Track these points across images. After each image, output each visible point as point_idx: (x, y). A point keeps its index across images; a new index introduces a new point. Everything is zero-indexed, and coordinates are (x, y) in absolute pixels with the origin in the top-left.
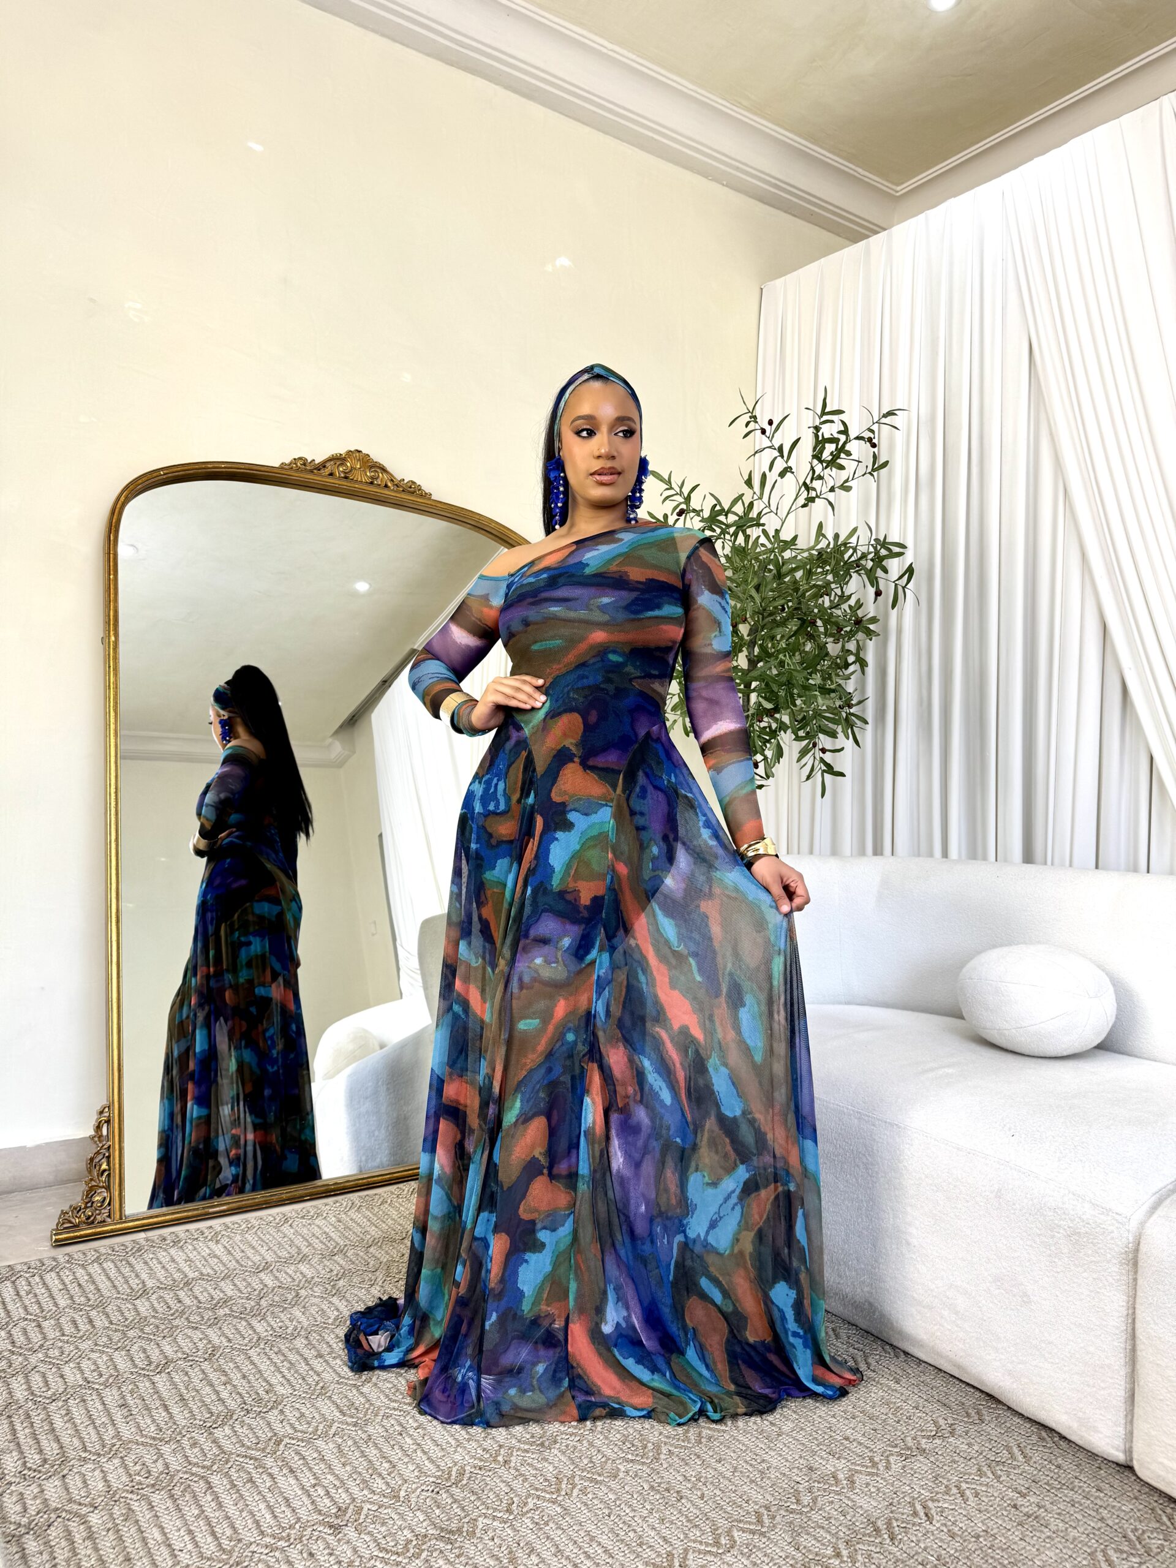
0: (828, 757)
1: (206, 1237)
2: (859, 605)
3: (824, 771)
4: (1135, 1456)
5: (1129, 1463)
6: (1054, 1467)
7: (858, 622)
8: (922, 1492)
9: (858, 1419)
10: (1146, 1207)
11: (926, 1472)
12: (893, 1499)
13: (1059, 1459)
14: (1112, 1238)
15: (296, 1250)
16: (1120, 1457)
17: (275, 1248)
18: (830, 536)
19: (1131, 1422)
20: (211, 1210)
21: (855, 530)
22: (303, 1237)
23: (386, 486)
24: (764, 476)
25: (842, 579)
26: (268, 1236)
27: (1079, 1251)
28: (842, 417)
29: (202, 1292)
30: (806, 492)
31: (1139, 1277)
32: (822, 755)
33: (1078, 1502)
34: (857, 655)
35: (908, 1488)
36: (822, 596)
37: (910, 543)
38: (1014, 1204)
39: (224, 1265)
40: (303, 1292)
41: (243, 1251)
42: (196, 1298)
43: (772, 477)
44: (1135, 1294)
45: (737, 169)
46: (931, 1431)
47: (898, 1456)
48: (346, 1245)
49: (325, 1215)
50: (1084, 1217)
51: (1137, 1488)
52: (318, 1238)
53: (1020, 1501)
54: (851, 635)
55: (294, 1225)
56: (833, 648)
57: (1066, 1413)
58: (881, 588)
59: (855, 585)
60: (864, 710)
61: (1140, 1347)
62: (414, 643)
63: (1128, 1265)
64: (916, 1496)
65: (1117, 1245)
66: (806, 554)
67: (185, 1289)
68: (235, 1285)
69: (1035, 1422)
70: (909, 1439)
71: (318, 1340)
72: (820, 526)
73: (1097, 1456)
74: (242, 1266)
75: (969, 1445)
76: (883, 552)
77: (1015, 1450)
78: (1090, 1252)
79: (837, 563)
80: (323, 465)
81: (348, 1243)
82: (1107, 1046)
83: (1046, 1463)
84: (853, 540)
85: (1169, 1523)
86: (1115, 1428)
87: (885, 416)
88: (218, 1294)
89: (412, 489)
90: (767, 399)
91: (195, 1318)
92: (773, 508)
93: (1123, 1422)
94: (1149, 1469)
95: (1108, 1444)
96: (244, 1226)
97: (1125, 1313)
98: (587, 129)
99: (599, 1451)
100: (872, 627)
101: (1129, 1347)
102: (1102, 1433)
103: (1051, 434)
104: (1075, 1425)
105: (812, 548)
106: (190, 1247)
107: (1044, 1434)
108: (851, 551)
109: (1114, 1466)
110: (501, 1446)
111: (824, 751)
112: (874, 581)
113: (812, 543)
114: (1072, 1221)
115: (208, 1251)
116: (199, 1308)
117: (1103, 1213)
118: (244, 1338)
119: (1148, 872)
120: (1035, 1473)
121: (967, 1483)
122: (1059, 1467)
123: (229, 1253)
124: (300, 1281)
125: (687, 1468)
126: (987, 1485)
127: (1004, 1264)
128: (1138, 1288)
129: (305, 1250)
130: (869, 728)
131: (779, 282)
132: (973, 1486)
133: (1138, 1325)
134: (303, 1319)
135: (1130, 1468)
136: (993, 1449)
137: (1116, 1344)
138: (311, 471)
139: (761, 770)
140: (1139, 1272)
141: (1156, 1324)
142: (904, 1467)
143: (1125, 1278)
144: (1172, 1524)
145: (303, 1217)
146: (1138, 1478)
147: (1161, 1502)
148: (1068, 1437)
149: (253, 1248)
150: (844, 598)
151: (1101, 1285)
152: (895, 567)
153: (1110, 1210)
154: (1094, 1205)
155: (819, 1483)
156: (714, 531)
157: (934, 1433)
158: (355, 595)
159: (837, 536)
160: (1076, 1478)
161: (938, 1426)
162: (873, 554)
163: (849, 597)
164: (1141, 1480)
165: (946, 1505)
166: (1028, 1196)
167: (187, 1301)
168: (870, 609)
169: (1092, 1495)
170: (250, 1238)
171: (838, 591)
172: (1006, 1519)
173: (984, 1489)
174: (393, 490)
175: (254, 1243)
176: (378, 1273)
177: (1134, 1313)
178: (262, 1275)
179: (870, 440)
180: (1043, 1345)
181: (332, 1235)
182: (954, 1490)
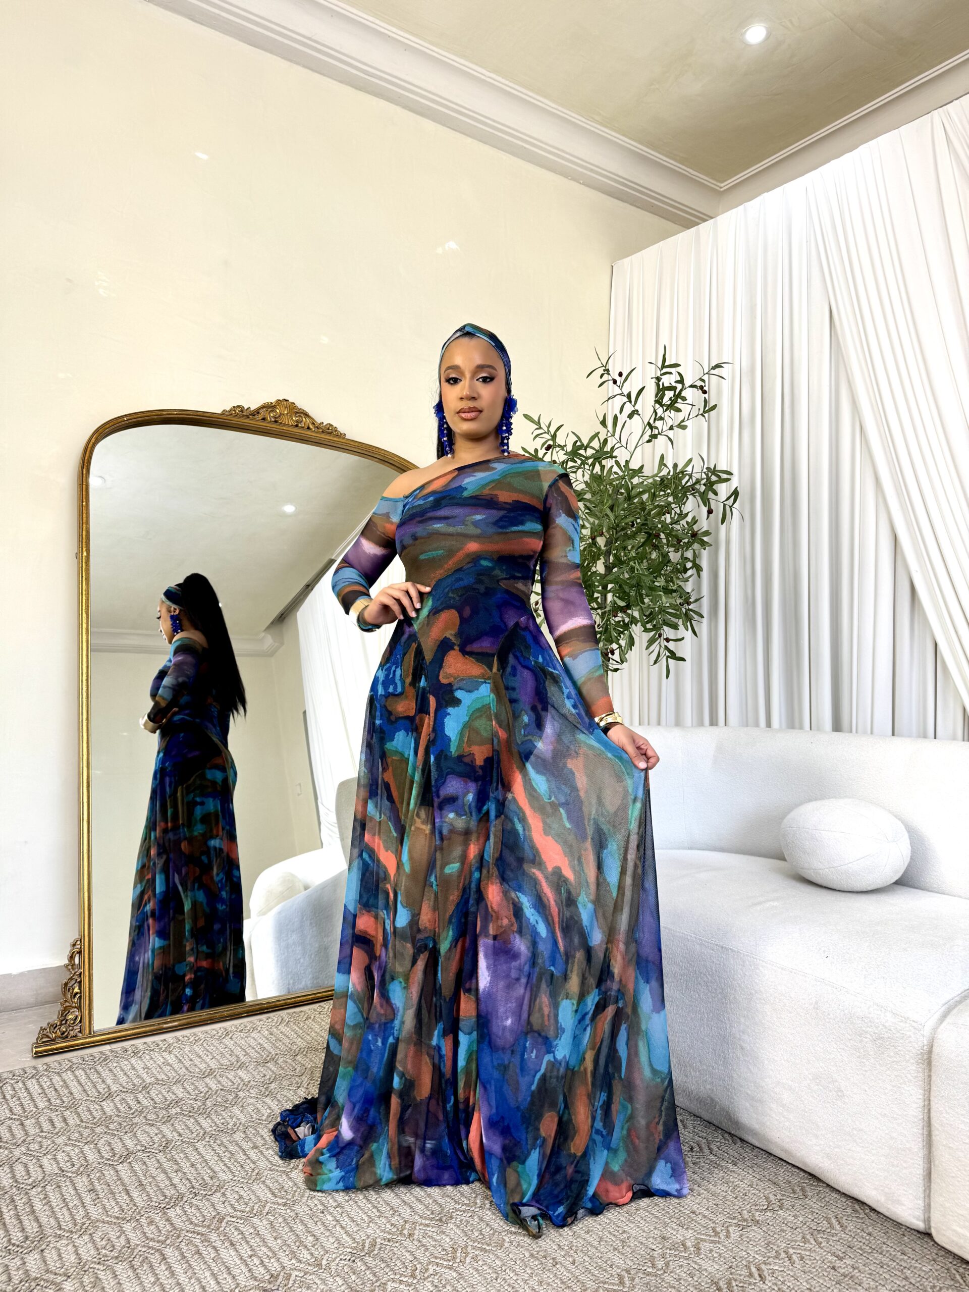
0: (671, 645)
1: (161, 1048)
2: (695, 521)
3: (668, 657)
4: (933, 1225)
5: (928, 1231)
6: (865, 1235)
7: (694, 535)
8: (757, 1256)
9: (703, 1196)
10: (937, 1016)
11: (760, 1239)
12: (732, 1262)
13: (870, 1228)
14: (910, 1042)
15: (236, 1059)
16: (921, 1226)
17: (218, 1057)
18: (670, 466)
19: (929, 1196)
20: (165, 1026)
21: (690, 460)
22: (241, 1048)
23: (309, 428)
24: (616, 417)
25: (681, 500)
26: (212, 1047)
27: (883, 1053)
28: (679, 369)
29: (157, 1094)
30: (650, 430)
31: (932, 1074)
32: (666, 644)
33: (886, 1264)
34: (694, 562)
35: (744, 1253)
36: (664, 515)
37: (735, 471)
38: (829, 1014)
39: (176, 1072)
40: (241, 1094)
41: (191, 1060)
42: (153, 1099)
43: (622, 418)
44: (930, 1089)
45: (592, 170)
46: (764, 1205)
47: (736, 1226)
48: (277, 1054)
49: (259, 1029)
50: (887, 1024)
51: (935, 1251)
52: (253, 1048)
53: (838, 1264)
54: (688, 545)
55: (234, 1038)
56: (674, 557)
57: (875, 1189)
58: (712, 507)
59: (691, 505)
60: (700, 606)
61: (935, 1133)
62: (332, 554)
63: (923, 1064)
64: (752, 1260)
65: (914, 1048)
66: (650, 481)
67: (144, 1092)
68: (185, 1088)
69: (850, 1197)
70: (745, 1212)
71: (254, 1134)
72: (662, 457)
73: (901, 1225)
74: (190, 1072)
75: (795, 1216)
76: (714, 478)
77: (834, 1221)
78: (892, 1054)
79: (676, 487)
80: (257, 412)
81: (279, 1052)
82: (904, 882)
83: (859, 1231)
84: (689, 469)
85: (961, 1281)
86: (916, 1201)
87: (714, 368)
88: (170, 1097)
89: (330, 430)
90: (618, 355)
91: (151, 1116)
92: (624, 443)
93: (922, 1196)
94: (945, 1235)
95: (910, 1215)
96: (192, 1039)
97: (922, 1104)
98: (470, 140)
99: (488, 1225)
100: (705, 539)
101: (926, 1133)
102: (904, 1205)
103: (849, 382)
104: (882, 1199)
105: (656, 475)
106: (148, 1057)
107: (857, 1207)
108: (687, 477)
109: (915, 1233)
110: (406, 1222)
111: (667, 640)
112: (706, 502)
113: (656, 472)
114: (877, 1027)
115: (162, 1060)
116: (155, 1108)
117: (902, 1021)
118: (193, 1133)
119: (935, 738)
120: (850, 1239)
121: (793, 1248)
122: (870, 1234)
123: (180, 1061)
124: (239, 1084)
125: (561, 1239)
126: (810, 1250)
127: (821, 1064)
128: (932, 1083)
129: (243, 1058)
130: (705, 621)
131: (626, 261)
132: (799, 1251)
133: (933, 1114)
134: (241, 1116)
135: (929, 1235)
136: (815, 1220)
137: (916, 1131)
138: (248, 417)
139: (616, 656)
140: (933, 1070)
141: (947, 1113)
142: (741, 1236)
143: (922, 1075)
144: (965, 1281)
145: (241, 1031)
146: (936, 1243)
147: (955, 1263)
148: (878, 1209)
149: (200, 1057)
150: (682, 516)
151: (902, 1081)
152: (723, 490)
153: (908, 1018)
154: (895, 1014)
155: (670, 1250)
156: (576, 462)
157: (765, 1207)
158: (284, 515)
159: (675, 466)
160: (884, 1244)
161: (769, 1201)
162: (705, 480)
163: (687, 515)
164: (938, 1245)
165: (776, 1268)
166: (841, 1007)
167: (145, 1102)
168: (704, 524)
169: (897, 1258)
170: (197, 1049)
171: (678, 511)
172: (827, 1278)
173: (808, 1253)
174: (314, 431)
175: (201, 1053)
176: (303, 1077)
177: (929, 1104)
178: (207, 1080)
179: (701, 388)
180: (855, 1132)
181: (266, 1045)
182: (783, 1255)
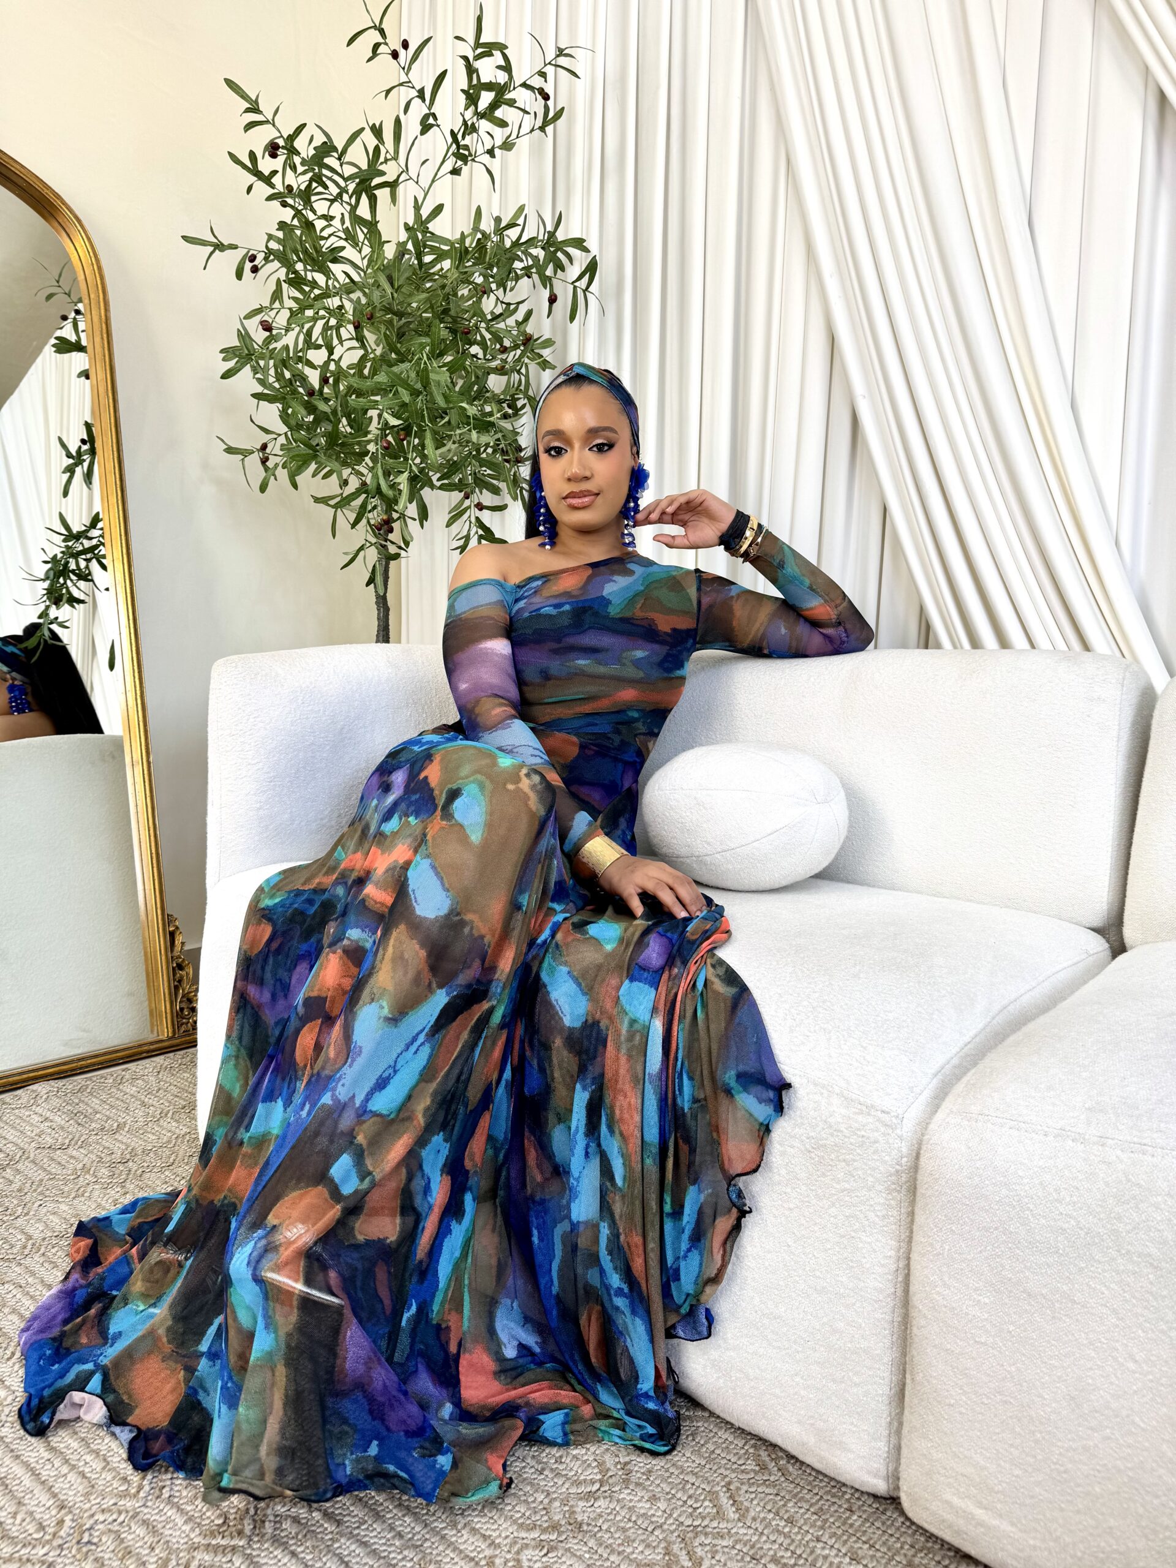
0: (486, 517)
2: (529, 318)
4: (904, 1486)
5: (891, 1494)
6: (783, 1523)
7: (528, 340)
10: (925, 1097)
14: (876, 1152)
16: (880, 1486)
18: (490, 220)
19: (899, 1432)
21: (521, 209)
24: (398, 122)
27: (824, 1175)
28: (504, 51)
31: (918, 1211)
32: (478, 513)
43: (409, 127)
44: (911, 1237)
50: (835, 1121)
51: (909, 1540)
58: (557, 291)
59: (524, 288)
63: (899, 1192)
65: (885, 1162)
69: (752, 1436)
73: (844, 1485)
78: (841, 1175)
84: (520, 223)
86: (873, 1443)
87: (561, 56)
92: (413, 173)
93: (887, 1433)
94: (927, 1509)
95: (861, 1467)
97: (893, 1267)
100: (546, 353)
102: (852, 1450)
103: (772, 86)
107: (764, 1454)
109: (870, 1501)
112: (546, 281)
113: (467, 233)
117: (861, 1113)
120: (754, 1538)
122: (790, 1521)
135: (893, 1501)
136: (690, 1502)
137: (878, 1316)
140: (919, 1203)
141: (944, 1285)
143: (895, 1213)
146: (908, 1519)
147: (944, 1561)
148: (801, 1458)
150: (509, 310)
151: (858, 1226)
153: (874, 1106)
154: (848, 1100)
159: (499, 219)
162: (545, 242)
163: (516, 306)
164: (913, 1523)
177: (908, 1266)
179: (541, 89)
